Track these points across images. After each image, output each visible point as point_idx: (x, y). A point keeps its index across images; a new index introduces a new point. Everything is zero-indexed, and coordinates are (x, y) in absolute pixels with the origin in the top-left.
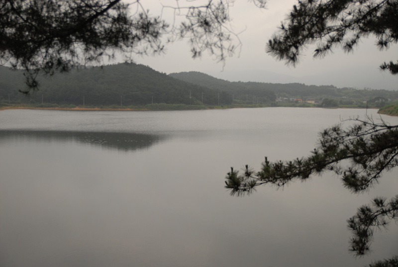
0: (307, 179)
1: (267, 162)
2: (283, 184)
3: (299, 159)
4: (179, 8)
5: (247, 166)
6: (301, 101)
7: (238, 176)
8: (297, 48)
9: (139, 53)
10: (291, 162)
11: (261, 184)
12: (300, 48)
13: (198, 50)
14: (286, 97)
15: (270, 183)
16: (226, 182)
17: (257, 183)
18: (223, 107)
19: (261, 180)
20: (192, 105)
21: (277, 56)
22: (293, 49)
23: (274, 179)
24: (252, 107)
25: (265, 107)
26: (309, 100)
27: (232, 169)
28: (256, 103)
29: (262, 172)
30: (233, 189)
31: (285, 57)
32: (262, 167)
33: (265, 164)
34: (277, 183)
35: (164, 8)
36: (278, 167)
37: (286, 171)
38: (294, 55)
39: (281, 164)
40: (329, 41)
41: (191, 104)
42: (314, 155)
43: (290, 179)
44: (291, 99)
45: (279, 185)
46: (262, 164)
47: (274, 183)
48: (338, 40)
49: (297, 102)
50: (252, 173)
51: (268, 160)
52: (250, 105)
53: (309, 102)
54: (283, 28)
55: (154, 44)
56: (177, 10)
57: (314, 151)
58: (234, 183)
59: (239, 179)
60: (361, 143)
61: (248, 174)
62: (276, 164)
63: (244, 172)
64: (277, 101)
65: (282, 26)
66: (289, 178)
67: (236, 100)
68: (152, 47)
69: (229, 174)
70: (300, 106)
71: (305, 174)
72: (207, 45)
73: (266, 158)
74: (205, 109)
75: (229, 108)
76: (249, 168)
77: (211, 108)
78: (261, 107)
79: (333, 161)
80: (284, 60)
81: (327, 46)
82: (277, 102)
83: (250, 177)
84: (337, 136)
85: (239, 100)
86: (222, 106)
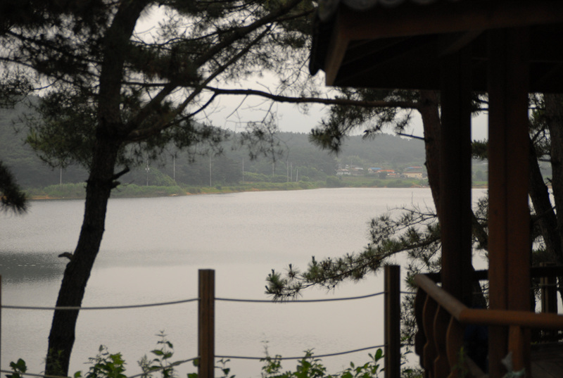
0: (361, 280)
1: (314, 262)
2: (334, 286)
3: (350, 255)
4: (240, 123)
5: (290, 266)
6: (392, 174)
7: (280, 279)
8: (338, 139)
9: (201, 154)
10: (340, 259)
11: (308, 286)
12: (341, 139)
13: (254, 154)
14: (360, 165)
15: (318, 285)
16: (266, 287)
17: (303, 285)
18: (220, 190)
19: (308, 282)
20: (151, 187)
21: (319, 146)
22: (335, 140)
23: (322, 280)
24: (285, 188)
25: (313, 188)
26: (410, 171)
27: (273, 271)
28: (294, 180)
29: (309, 274)
30: (274, 295)
31: (328, 146)
32: (309, 267)
33: (312, 264)
34: (326, 284)
35: (228, 122)
36: (326, 265)
37: (336, 270)
38: (337, 145)
39: (330, 262)
40: (379, 122)
41: (149, 185)
42: (367, 250)
43: (342, 280)
44: (370, 169)
45: (328, 287)
46: (309, 265)
47: (323, 285)
48: (389, 120)
49: (383, 176)
50: (297, 273)
51: (316, 260)
52: (279, 184)
53: (409, 175)
54: (324, 123)
55: (215, 148)
56: (238, 124)
57: (367, 246)
58: (276, 287)
59: (282, 281)
60: (414, 235)
61: (292, 275)
62: (324, 262)
63: (288, 272)
64: (339, 173)
65: (323, 121)
66: (339, 278)
67: (249, 174)
68: (214, 150)
69: (270, 275)
70: (391, 185)
71: (358, 275)
72: (262, 150)
73: (313, 258)
74: (180, 194)
75: (233, 191)
76: (293, 268)
77: (193, 192)
78: (305, 187)
79: (386, 256)
80: (327, 151)
81: (377, 127)
82: (340, 177)
83: (294, 279)
84: (386, 226)
85: (255, 174)
86: (219, 188)
